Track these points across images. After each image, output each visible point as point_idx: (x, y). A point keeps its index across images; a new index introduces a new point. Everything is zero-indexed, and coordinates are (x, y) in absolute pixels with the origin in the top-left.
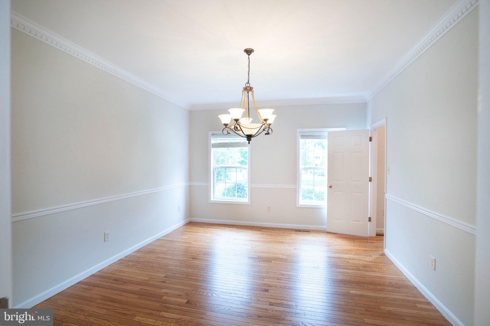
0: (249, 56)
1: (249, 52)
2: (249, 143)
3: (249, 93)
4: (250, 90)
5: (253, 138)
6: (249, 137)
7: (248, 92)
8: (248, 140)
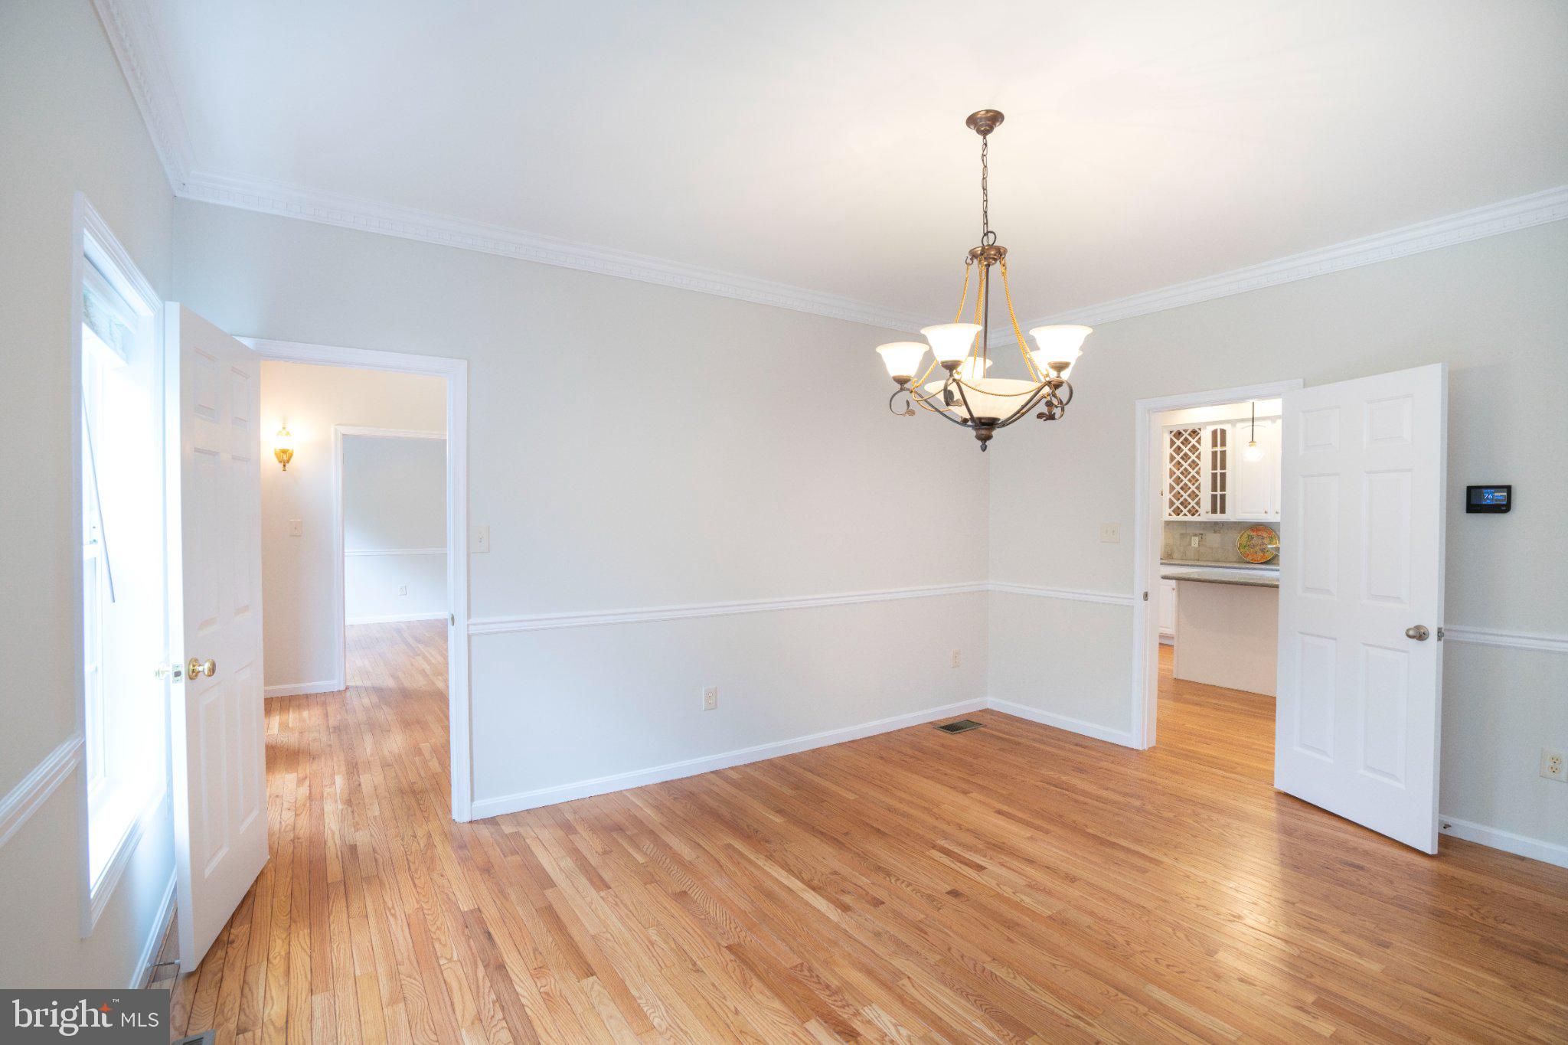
0: (985, 138)
1: (986, 122)
2: (984, 448)
3: (991, 268)
4: (995, 260)
5: (998, 429)
6: (985, 427)
7: (988, 266)
8: (978, 437)
